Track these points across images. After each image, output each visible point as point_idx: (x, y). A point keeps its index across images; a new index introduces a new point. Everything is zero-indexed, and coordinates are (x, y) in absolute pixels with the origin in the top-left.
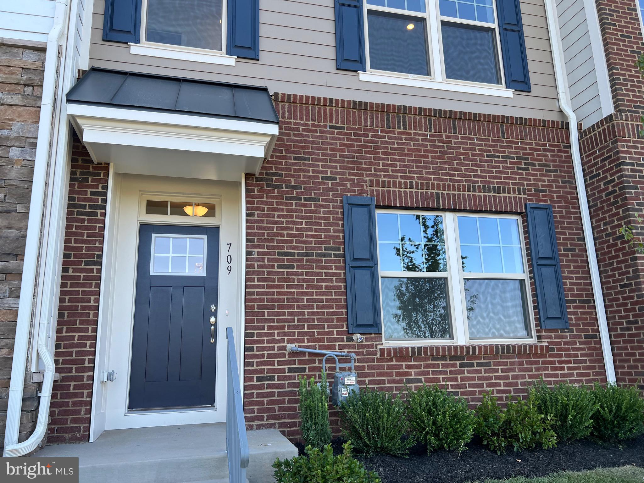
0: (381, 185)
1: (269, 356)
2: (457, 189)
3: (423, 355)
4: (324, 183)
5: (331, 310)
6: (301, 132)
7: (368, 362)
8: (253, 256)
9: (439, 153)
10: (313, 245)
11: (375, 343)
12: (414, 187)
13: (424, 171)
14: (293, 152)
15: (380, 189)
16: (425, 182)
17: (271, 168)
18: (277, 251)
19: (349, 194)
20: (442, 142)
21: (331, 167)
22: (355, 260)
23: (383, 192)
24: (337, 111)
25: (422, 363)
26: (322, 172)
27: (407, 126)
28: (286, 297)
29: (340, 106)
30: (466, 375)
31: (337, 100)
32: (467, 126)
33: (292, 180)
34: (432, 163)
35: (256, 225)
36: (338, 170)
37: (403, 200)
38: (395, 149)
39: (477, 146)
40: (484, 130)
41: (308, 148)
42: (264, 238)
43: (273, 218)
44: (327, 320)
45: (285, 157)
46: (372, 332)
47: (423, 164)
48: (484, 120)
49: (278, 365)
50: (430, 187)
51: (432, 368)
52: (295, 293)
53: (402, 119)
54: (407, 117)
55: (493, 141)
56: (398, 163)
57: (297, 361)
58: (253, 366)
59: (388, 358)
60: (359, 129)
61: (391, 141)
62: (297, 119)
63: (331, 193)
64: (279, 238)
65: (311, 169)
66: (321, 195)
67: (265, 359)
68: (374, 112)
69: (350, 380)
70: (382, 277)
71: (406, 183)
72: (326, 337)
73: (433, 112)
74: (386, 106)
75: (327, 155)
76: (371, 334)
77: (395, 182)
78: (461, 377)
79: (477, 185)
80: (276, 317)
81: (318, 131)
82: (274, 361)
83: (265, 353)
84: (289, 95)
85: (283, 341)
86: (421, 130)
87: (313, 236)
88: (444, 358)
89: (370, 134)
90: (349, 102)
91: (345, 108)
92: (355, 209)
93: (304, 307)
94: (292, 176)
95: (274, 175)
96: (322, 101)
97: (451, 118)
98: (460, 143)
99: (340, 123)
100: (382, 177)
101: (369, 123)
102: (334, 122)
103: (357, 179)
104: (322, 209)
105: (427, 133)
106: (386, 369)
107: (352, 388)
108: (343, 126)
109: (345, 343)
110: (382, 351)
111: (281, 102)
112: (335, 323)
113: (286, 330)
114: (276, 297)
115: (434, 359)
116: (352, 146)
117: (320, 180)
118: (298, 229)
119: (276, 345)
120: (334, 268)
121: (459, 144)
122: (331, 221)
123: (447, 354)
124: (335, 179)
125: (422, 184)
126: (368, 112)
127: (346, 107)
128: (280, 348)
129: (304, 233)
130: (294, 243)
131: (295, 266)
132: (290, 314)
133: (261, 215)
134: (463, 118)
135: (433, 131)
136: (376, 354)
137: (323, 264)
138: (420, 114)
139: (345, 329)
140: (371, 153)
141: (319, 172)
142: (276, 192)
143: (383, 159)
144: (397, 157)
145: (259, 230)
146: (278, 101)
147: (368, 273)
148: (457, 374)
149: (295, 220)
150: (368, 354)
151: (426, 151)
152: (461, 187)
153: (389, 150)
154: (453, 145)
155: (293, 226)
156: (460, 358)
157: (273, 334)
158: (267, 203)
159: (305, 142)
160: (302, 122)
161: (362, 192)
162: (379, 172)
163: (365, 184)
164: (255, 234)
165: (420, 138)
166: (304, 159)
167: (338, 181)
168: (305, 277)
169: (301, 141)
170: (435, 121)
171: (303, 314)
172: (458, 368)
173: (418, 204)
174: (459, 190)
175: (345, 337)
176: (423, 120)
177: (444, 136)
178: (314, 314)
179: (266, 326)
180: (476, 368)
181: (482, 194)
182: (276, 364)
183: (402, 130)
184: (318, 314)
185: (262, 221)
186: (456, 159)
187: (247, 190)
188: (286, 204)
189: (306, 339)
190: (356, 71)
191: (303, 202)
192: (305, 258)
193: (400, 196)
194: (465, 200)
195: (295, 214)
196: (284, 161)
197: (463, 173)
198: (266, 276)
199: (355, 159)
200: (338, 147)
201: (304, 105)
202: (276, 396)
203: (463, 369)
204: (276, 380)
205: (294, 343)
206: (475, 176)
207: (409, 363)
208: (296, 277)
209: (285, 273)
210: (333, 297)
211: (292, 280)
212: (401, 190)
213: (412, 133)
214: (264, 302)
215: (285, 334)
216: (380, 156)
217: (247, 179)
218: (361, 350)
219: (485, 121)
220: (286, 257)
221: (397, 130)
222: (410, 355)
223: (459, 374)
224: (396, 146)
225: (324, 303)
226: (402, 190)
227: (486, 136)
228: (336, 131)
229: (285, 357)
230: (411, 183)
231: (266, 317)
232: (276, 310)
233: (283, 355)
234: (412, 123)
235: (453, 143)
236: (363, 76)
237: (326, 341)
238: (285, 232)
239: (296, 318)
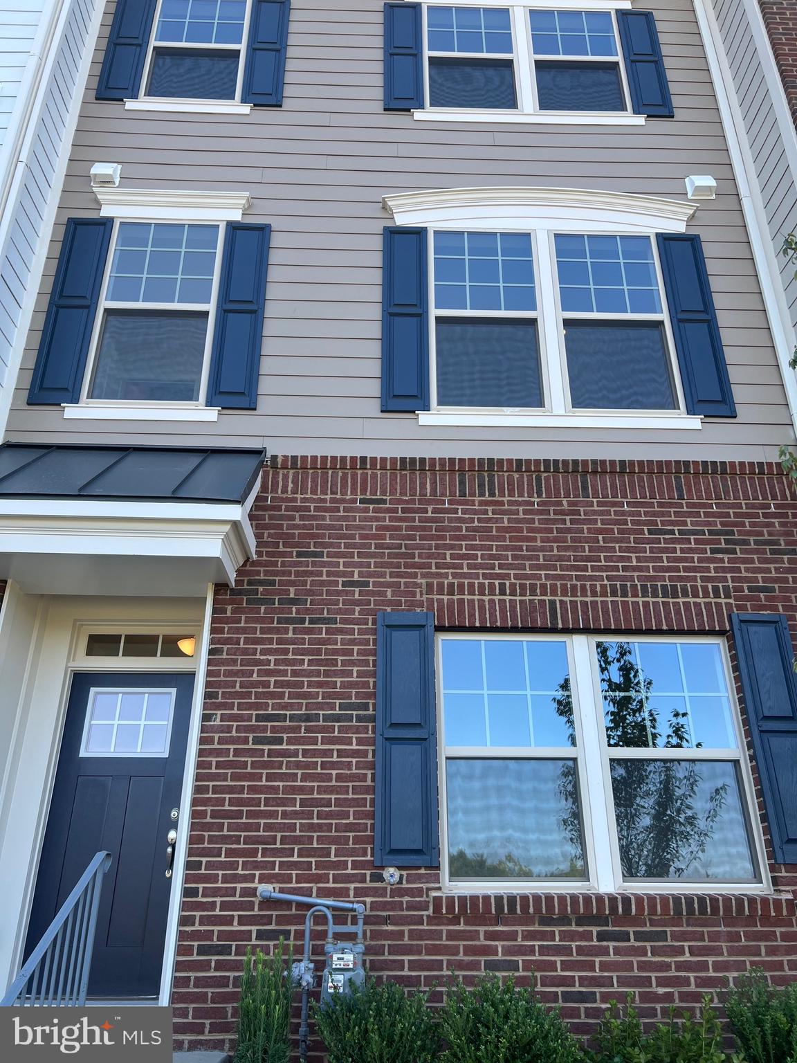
0: (446, 590)
1: (225, 907)
2: (589, 593)
3: (519, 911)
4: (347, 593)
5: (344, 821)
6: (312, 513)
7: (409, 924)
8: (212, 723)
9: (555, 532)
10: (320, 700)
11: (424, 886)
12: (508, 592)
13: (527, 563)
14: (297, 545)
15: (446, 598)
16: (528, 582)
17: (258, 573)
18: (255, 713)
19: (389, 609)
20: (562, 512)
21: (360, 565)
22: (393, 725)
23: (451, 602)
24: (374, 477)
25: (519, 929)
26: (344, 574)
27: (497, 491)
28: (263, 796)
29: (378, 467)
30: (612, 957)
31: (374, 459)
32: (608, 484)
33: (292, 590)
34: (542, 549)
35: (223, 668)
36: (372, 569)
37: (488, 616)
38: (475, 530)
39: (630, 515)
40: (642, 487)
41: (323, 536)
42: (234, 690)
43: (253, 655)
44: (335, 840)
45: (282, 554)
46: (418, 864)
47: (525, 553)
48: (641, 472)
49: (240, 924)
50: (538, 591)
51: (539, 940)
52: (281, 787)
53: (487, 479)
54: (496, 476)
55: (661, 505)
56: (479, 553)
57: (274, 916)
58: (193, 924)
59: (450, 916)
60: (413, 501)
61: (467, 516)
62: (307, 493)
63: (357, 609)
64: (260, 690)
65: (325, 570)
66: (340, 611)
67: (217, 912)
68: (438, 472)
69: (343, 959)
70: (447, 758)
71: (492, 586)
72: (332, 872)
73: (542, 464)
74: (457, 461)
75: (354, 546)
76: (419, 868)
77: (471, 585)
78: (600, 962)
79: (629, 584)
80: (243, 834)
81: (342, 509)
82: (233, 916)
83: (218, 900)
84: (294, 458)
85: (251, 878)
86: (521, 495)
87: (320, 685)
88: (565, 920)
89: (430, 508)
90: (394, 460)
91: (386, 469)
92: (397, 635)
93: (295, 815)
94: (292, 583)
95: (261, 583)
96: (348, 461)
97: (578, 472)
98: (595, 513)
99: (378, 494)
100: (450, 577)
101: (428, 491)
102: (368, 493)
103: (405, 583)
104: (339, 637)
105: (532, 499)
106: (444, 938)
107: (349, 975)
108: (384, 498)
109: (368, 884)
110: (437, 900)
111: (282, 468)
112: (351, 846)
113: (259, 858)
114: (245, 796)
115: (545, 921)
116: (399, 528)
117: (340, 588)
118: (295, 673)
119: (239, 886)
120: (354, 741)
121: (594, 515)
122: (355, 657)
123: (569, 912)
124: (367, 584)
125: (523, 587)
126: (428, 473)
127: (388, 468)
128: (245, 893)
129: (305, 679)
130: (286, 698)
131: (285, 739)
132: (268, 827)
133: (233, 650)
134: (599, 470)
135: (544, 495)
136: (427, 909)
137: (336, 734)
138: (519, 470)
139: (369, 858)
140: (432, 538)
141: (338, 574)
142: (262, 611)
143: (452, 547)
144: (477, 543)
145: (227, 677)
146: (277, 468)
147: (416, 750)
148: (592, 955)
149: (290, 656)
150: (411, 907)
151: (530, 530)
152: (598, 589)
153: (464, 531)
154: (583, 517)
155: (286, 668)
156: (599, 919)
157: (236, 865)
158: (244, 631)
159: (319, 527)
160: (314, 497)
161: (412, 604)
162: (445, 569)
163: (418, 590)
164: (218, 685)
165: (521, 508)
166: (315, 554)
167: (371, 588)
168: (300, 758)
169: (311, 527)
170: (547, 479)
171: (292, 828)
172: (595, 942)
173: (515, 623)
174: (594, 594)
175: (368, 873)
176: (526, 479)
177: (565, 503)
178: (312, 827)
179: (224, 849)
180: (632, 943)
181: (640, 600)
182: (236, 923)
183: (487, 497)
184: (319, 827)
185: (234, 662)
186: (587, 540)
187: (215, 611)
188: (278, 631)
189: (294, 876)
190: (414, 412)
191: (306, 625)
192: (303, 724)
193: (482, 608)
194: (606, 612)
195: (291, 647)
196: (280, 560)
197: (603, 563)
198: (231, 758)
199: (403, 550)
200: (374, 531)
201: (320, 471)
202: (231, 986)
203: (605, 943)
204: (233, 954)
205: (272, 883)
206: (625, 569)
207: (491, 928)
208: (285, 760)
209: (266, 751)
210: (351, 796)
211: (277, 764)
212: (484, 598)
213: (506, 502)
214: (224, 806)
215: (256, 866)
216: (448, 542)
217: (216, 593)
218: (397, 899)
219: (644, 473)
220: (269, 724)
221: (477, 499)
222: (493, 912)
223: (597, 955)
224: (476, 523)
225: (333, 808)
226: (486, 598)
227: (646, 498)
228: (371, 506)
229: (253, 910)
230: (502, 586)
231: (225, 833)
232: (244, 820)
233: (250, 906)
234: (506, 486)
235: (582, 514)
236: (424, 418)
237: (331, 880)
238: (272, 679)
239: (279, 835)
